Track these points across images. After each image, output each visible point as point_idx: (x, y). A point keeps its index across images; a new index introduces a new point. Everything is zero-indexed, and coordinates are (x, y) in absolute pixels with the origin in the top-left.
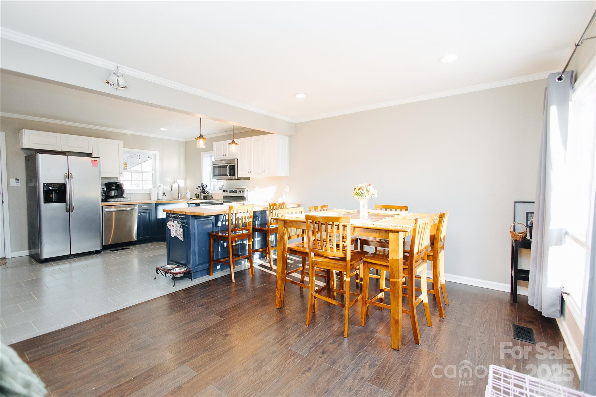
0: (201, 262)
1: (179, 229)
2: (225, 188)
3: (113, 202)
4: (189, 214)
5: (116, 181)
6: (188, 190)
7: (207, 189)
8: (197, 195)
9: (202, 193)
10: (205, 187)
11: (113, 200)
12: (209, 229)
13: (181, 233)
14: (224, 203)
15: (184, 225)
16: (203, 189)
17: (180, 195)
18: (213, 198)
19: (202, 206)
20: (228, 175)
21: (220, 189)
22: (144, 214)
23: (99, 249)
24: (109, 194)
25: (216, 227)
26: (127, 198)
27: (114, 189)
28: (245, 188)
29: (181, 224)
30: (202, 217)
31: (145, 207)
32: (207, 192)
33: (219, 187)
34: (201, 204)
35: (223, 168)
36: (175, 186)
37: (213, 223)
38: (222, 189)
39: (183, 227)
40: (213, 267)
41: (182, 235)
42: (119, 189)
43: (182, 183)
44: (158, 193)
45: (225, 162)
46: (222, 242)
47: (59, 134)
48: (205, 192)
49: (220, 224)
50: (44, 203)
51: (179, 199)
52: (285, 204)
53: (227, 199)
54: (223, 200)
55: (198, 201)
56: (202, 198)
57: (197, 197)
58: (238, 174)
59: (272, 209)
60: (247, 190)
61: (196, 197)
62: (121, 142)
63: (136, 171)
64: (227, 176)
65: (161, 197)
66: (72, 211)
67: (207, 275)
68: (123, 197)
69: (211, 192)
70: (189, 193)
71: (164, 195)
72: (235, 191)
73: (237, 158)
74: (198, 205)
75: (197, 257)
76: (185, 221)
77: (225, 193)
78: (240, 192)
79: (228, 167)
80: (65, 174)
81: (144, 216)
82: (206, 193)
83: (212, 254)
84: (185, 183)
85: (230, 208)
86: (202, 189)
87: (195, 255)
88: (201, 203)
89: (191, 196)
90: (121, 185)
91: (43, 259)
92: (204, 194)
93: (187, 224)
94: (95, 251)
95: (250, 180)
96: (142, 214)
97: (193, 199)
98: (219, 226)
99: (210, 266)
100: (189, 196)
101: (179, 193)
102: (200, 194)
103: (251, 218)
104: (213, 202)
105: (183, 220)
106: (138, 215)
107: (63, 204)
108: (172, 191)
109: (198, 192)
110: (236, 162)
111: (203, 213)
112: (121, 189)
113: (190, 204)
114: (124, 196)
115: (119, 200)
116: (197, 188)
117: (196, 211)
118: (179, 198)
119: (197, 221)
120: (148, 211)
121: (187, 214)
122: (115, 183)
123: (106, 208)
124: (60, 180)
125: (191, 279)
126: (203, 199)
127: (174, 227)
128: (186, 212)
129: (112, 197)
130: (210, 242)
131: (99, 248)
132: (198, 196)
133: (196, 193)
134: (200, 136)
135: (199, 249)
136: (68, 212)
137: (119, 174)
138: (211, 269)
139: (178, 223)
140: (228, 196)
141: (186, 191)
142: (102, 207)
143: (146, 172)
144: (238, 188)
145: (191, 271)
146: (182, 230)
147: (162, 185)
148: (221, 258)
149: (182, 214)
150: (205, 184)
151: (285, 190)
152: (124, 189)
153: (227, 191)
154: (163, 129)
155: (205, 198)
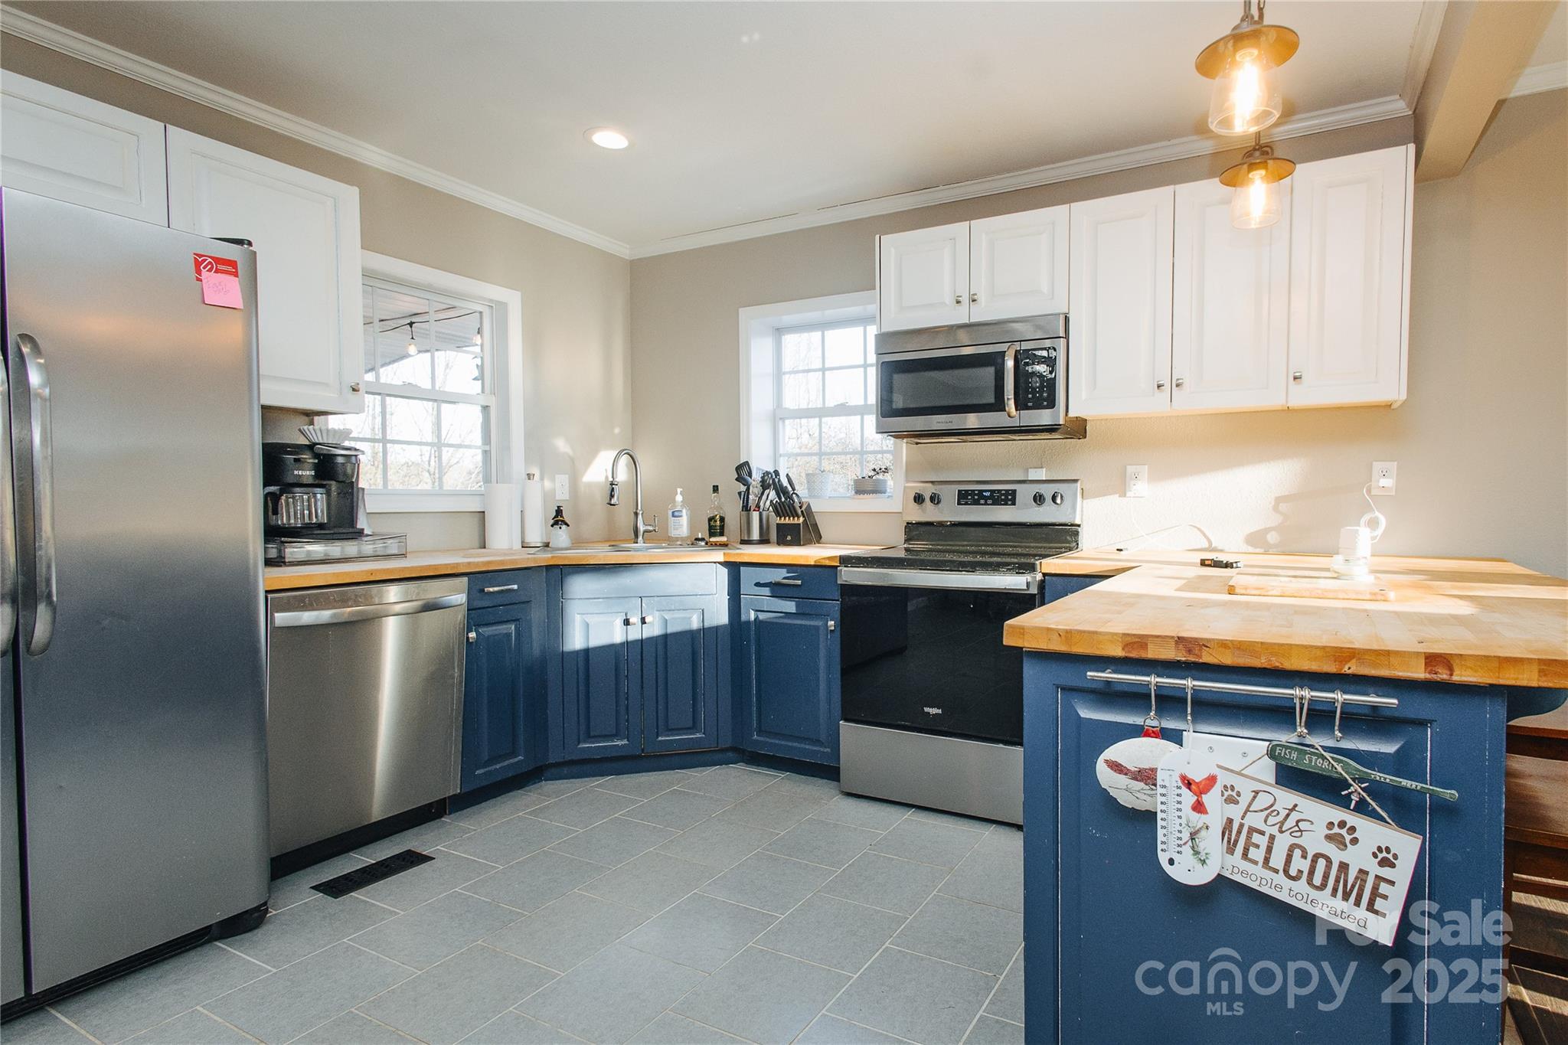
3: (307, 561)
5: (318, 433)
6: (678, 498)
8: (718, 523)
9: (767, 513)
18: (820, 536)
20: (1009, 404)
22: (495, 632)
24: (274, 512)
26: (380, 541)
27: (310, 481)
28: (1074, 481)
31: (498, 589)
32: (799, 504)
42: (334, 486)
48: (789, 505)
54: (904, 545)
56: (772, 539)
57: (718, 530)
58: (1068, 397)
60: (1082, 492)
61: (713, 535)
62: (351, 198)
63: (408, 392)
65: (541, 532)
68: (357, 535)
71: (556, 523)
77: (928, 506)
78: (1041, 499)
79: (1008, 363)
82: (794, 512)
89: (692, 529)
90: (345, 458)
95: (1088, 438)
96: (487, 631)
100: (682, 527)
102: (745, 518)
106: (468, 638)
109: (719, 506)
110: (1059, 334)
112: (344, 487)
114: (362, 523)
115: (335, 549)
116: (715, 488)
120: (515, 612)
122: (310, 449)
126: (776, 543)
127: (1212, 799)
129: (300, 534)
132: (723, 527)
133: (709, 513)
137: (342, 392)
140: (941, 524)
141: (672, 499)
143: (453, 400)
152: (361, 485)
153: (938, 498)
154: (610, 139)
155: (789, 538)
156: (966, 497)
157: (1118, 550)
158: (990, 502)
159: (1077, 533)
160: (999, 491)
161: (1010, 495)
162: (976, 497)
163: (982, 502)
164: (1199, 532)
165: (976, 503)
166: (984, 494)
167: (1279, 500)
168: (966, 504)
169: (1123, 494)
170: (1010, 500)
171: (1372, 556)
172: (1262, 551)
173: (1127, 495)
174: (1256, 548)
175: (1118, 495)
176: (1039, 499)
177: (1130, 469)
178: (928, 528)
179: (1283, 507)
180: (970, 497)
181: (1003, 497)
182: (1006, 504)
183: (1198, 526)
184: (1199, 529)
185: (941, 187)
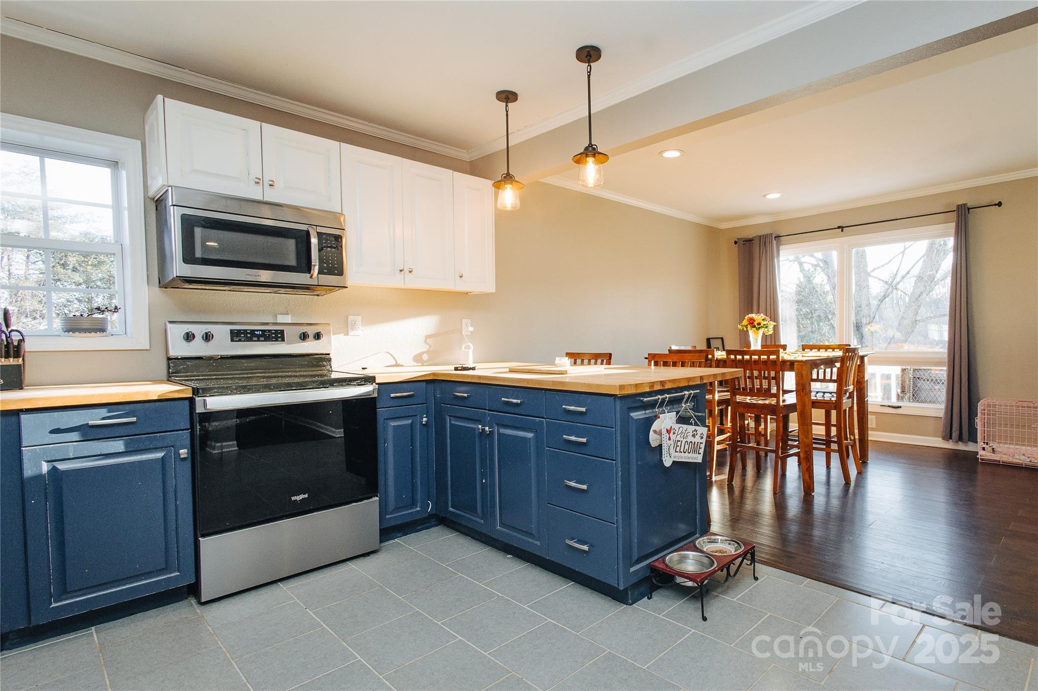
1: (694, 431)
13: (699, 441)
127: (672, 434)
128: (701, 378)
156: (236, 335)
157: (363, 368)
158: (262, 339)
159: (330, 360)
160: (269, 331)
161: (279, 333)
162: (249, 335)
163: (255, 339)
164: (390, 356)
165: (250, 340)
166: (256, 333)
167: (427, 337)
168: (240, 340)
169: (347, 334)
170: (279, 337)
171: (473, 363)
172: (420, 364)
173: (350, 334)
174: (418, 363)
175: (343, 334)
176: (304, 337)
177: (351, 318)
178: (197, 361)
179: (429, 341)
180: (242, 335)
181: (273, 335)
182: (277, 340)
183: (391, 353)
184: (391, 354)
185: (187, 71)
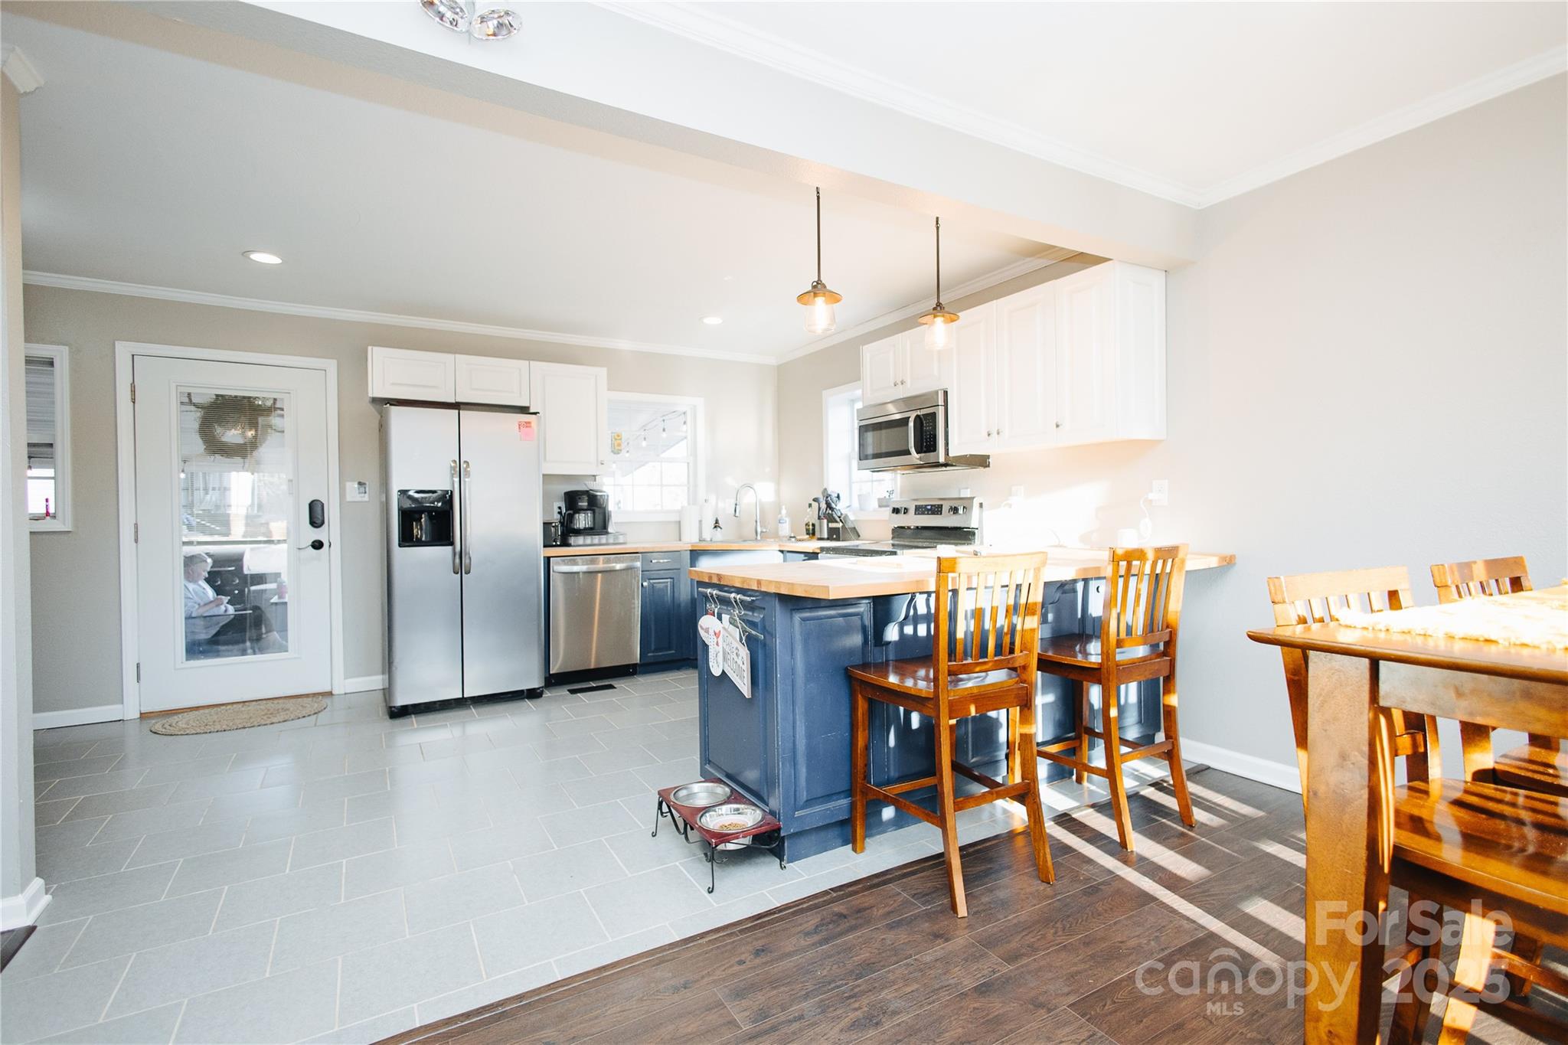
0: (819, 792)
1: (737, 649)
2: (898, 500)
3: (580, 545)
4: (772, 590)
5: (591, 485)
6: (784, 512)
7: (841, 507)
8: (811, 527)
9: (825, 521)
10: (835, 499)
11: (580, 540)
12: (851, 652)
13: (741, 665)
14: (899, 552)
15: (753, 632)
16: (829, 506)
17: (761, 527)
18: (859, 536)
19: (824, 561)
20: (913, 450)
21: (882, 503)
22: (660, 584)
23: (536, 686)
24: (572, 522)
25: (875, 646)
26: (616, 535)
27: (585, 508)
28: (974, 498)
29: (742, 627)
30: (823, 604)
31: (661, 561)
32: (839, 514)
33: (879, 500)
34: (819, 555)
35: (888, 431)
36: (748, 499)
37: (864, 629)
38: (887, 506)
39: (750, 642)
40: (866, 816)
41: (745, 675)
42: (597, 510)
43: (765, 492)
44: (700, 521)
45: (897, 409)
46: (902, 709)
47: (451, 357)
48: (834, 515)
49: (892, 634)
50: (400, 546)
51: (759, 538)
52: (1181, 555)
53: (907, 537)
54: (891, 542)
55: (813, 545)
56: (826, 536)
57: (811, 532)
58: (947, 444)
59: (1122, 572)
60: (981, 505)
61: (807, 534)
62: (602, 372)
64: (910, 454)
65: (708, 533)
66: (468, 572)
67: (845, 843)
68: (607, 533)
69: (852, 517)
70: (787, 519)
71: (715, 527)
72: (936, 510)
73: (945, 386)
74: (812, 556)
75: (803, 771)
76: (757, 617)
77: (901, 515)
78: (955, 510)
79: (911, 424)
80: (453, 465)
81: (659, 589)
82: (838, 520)
83: (860, 763)
84: (778, 492)
85: (944, 567)
86: (823, 506)
87: (795, 764)
88: (822, 549)
89: (792, 531)
90: (601, 496)
91: (394, 707)
92: (832, 522)
93: (764, 630)
94: (527, 690)
95: (989, 466)
96: (655, 583)
97: (798, 537)
98: (890, 642)
99: (852, 807)
100: (785, 530)
101: (756, 521)
102: (820, 523)
103: (1033, 614)
104: (859, 548)
105: (750, 613)
106: (642, 585)
107: (447, 550)
108: (737, 515)
109: (811, 516)
110: (941, 402)
111: (827, 588)
112: (601, 511)
113: (788, 554)
114: (610, 530)
115: (596, 539)
116: (810, 505)
117: (802, 578)
118: (757, 535)
119: (804, 620)
120: (670, 574)
121: (763, 589)
122: (587, 493)
123: (558, 564)
124: (440, 482)
125: (781, 860)
126: (828, 539)
127: (720, 640)
128: (759, 582)
129: (578, 532)
130: (853, 709)
131: (535, 682)
132: (814, 530)
133: (806, 520)
134: (814, 287)
135: (809, 736)
136: (457, 573)
137: (597, 466)
138: (858, 822)
139: (732, 622)
140: (909, 528)
141: (780, 513)
142: (548, 560)
144: (944, 497)
145: (779, 829)
146: (744, 652)
147: (713, 499)
148: (897, 775)
149: (746, 587)
150: (833, 490)
151: (1151, 496)
152: (609, 509)
153: (906, 511)
154: (712, 321)
155: (835, 536)
158: (930, 513)
159: (974, 532)
160: (934, 506)
161: (939, 508)
162: (924, 510)
163: (927, 513)
165: (924, 513)
166: (927, 508)
168: (919, 514)
170: (939, 512)
178: (904, 530)
179: (1101, 515)
180: (921, 510)
182: (938, 514)
